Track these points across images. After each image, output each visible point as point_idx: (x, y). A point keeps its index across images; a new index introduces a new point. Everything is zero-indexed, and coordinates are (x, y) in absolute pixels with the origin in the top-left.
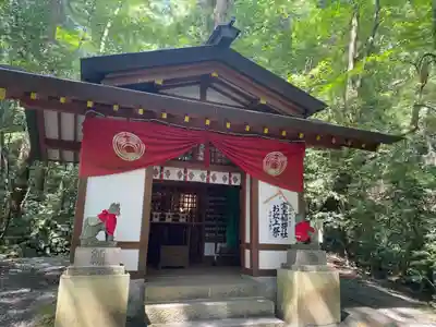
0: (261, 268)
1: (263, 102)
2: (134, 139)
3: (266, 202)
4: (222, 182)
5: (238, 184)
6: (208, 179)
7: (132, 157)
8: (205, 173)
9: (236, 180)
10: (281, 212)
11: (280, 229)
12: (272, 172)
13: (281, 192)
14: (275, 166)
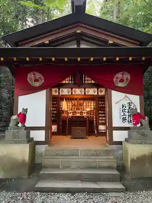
0: (114, 140)
1: (110, 42)
2: (38, 75)
3: (118, 102)
4: (93, 93)
5: (103, 93)
7: (37, 84)
8: (83, 89)
9: (101, 91)
10: (127, 108)
11: (127, 118)
12: (120, 85)
13: (126, 96)
14: (122, 81)
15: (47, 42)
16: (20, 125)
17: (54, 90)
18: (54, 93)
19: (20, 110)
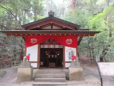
0: (66, 67)
1: (64, 27)
2: (35, 39)
3: (67, 51)
4: (58, 47)
5: (62, 47)
6: (54, 47)
8: (54, 45)
9: (61, 47)
10: (71, 53)
12: (69, 44)
13: (71, 49)
14: (69, 42)
15: (39, 27)
16: (27, 60)
17: (41, 46)
18: (41, 47)
19: (27, 55)
